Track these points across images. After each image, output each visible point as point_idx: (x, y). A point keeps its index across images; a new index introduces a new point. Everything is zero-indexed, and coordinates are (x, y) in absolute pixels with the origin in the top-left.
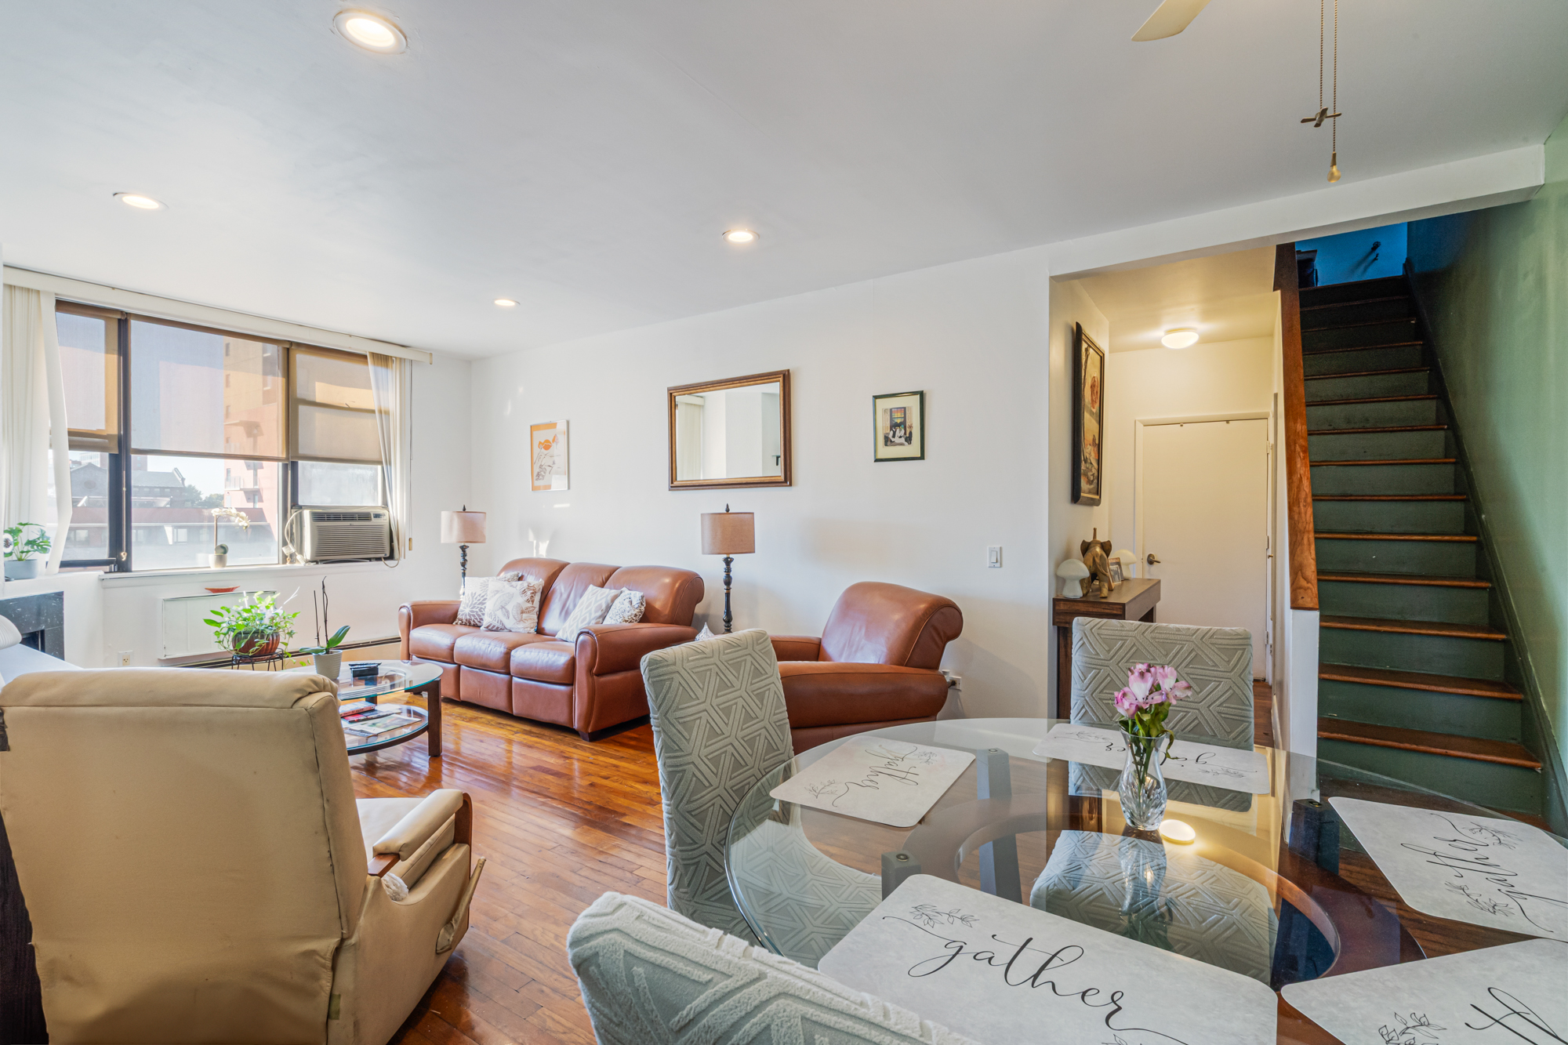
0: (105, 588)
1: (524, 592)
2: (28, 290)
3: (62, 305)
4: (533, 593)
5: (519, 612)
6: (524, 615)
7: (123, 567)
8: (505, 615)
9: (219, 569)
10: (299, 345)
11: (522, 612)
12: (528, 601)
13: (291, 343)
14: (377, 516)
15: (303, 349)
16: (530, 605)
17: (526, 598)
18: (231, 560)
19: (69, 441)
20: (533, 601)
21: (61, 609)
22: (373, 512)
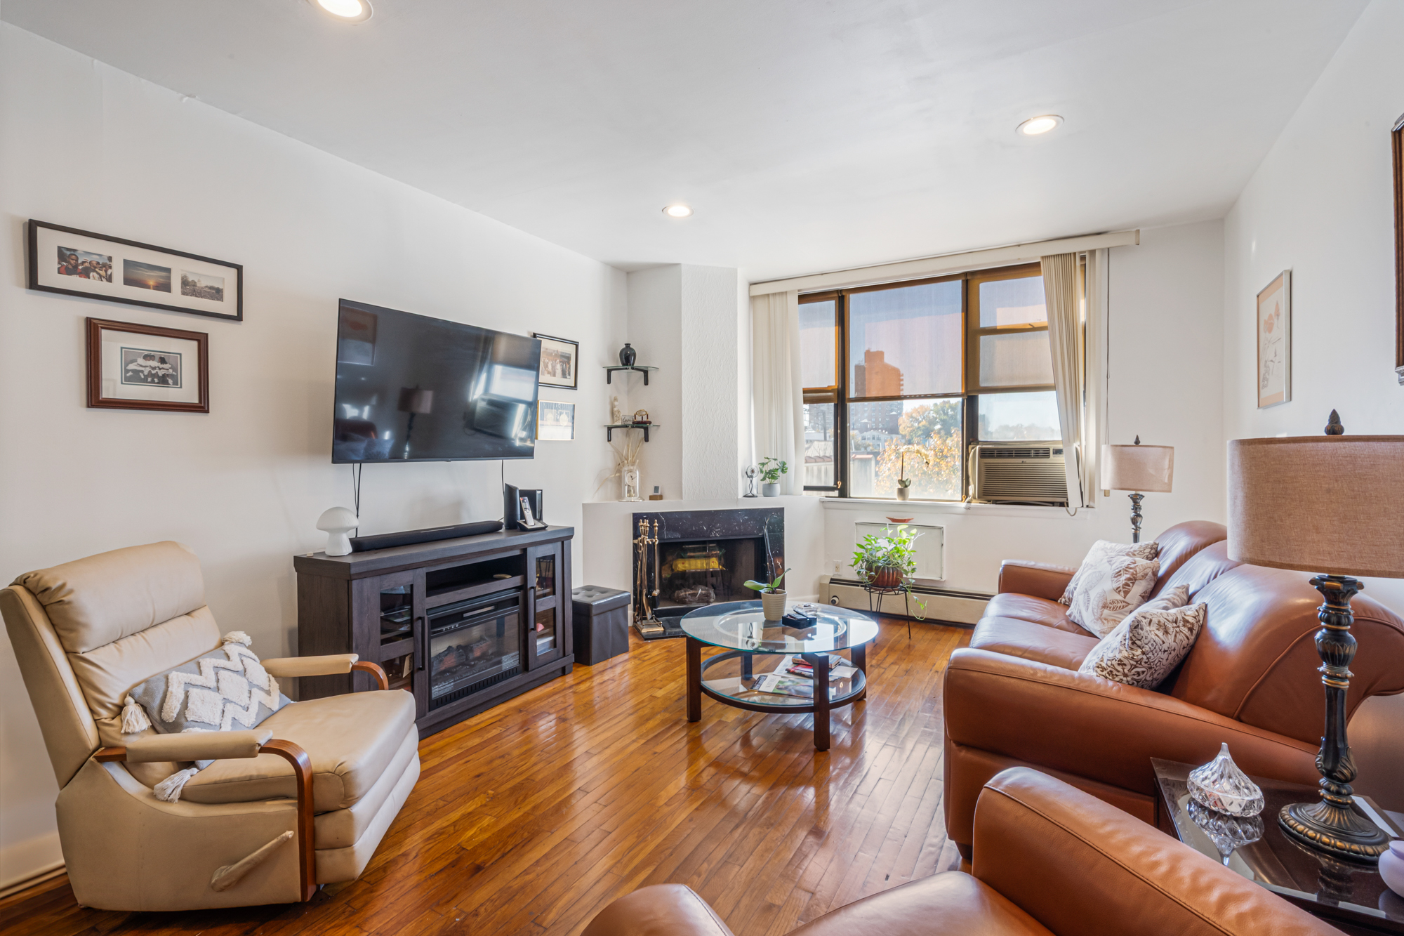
0: (825, 508)
1: (1118, 574)
2: (768, 295)
3: (804, 298)
4: (1129, 579)
5: (1101, 605)
6: (1106, 612)
7: (843, 493)
8: (1085, 603)
9: (899, 500)
10: (973, 273)
11: (1105, 606)
12: (1118, 590)
13: (966, 274)
14: (1058, 452)
15: (979, 276)
16: (1119, 597)
17: (1115, 585)
18: (912, 493)
19: (804, 398)
20: (1126, 593)
21: (782, 521)
22: (1052, 447)
